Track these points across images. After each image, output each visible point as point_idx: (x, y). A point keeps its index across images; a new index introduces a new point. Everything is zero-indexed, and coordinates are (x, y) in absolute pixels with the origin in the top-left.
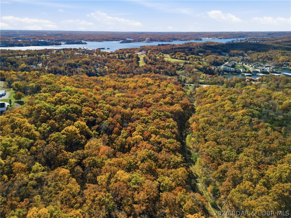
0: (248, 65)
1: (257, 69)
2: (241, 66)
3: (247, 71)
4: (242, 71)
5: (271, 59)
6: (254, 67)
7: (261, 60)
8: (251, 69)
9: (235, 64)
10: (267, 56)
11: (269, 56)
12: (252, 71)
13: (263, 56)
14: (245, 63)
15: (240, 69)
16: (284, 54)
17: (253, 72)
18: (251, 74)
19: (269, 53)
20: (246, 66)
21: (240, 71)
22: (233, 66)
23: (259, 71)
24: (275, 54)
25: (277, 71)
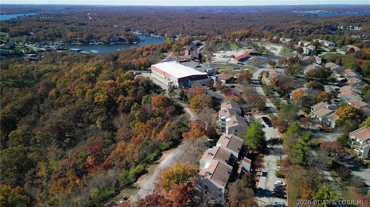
0: (31, 45)
1: (41, 48)
2: (23, 46)
3: (30, 51)
4: (24, 52)
5: (60, 36)
6: (38, 46)
7: (48, 38)
8: (35, 49)
9: (15, 45)
10: (55, 33)
11: (57, 34)
12: (36, 51)
13: (51, 33)
14: (27, 43)
15: (22, 50)
16: (72, 30)
17: (38, 51)
18: (36, 54)
19: (57, 30)
20: (28, 46)
21: (22, 52)
22: (12, 48)
23: (44, 50)
24: (64, 31)
25: (64, 48)
